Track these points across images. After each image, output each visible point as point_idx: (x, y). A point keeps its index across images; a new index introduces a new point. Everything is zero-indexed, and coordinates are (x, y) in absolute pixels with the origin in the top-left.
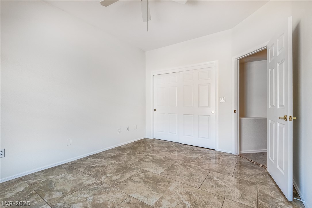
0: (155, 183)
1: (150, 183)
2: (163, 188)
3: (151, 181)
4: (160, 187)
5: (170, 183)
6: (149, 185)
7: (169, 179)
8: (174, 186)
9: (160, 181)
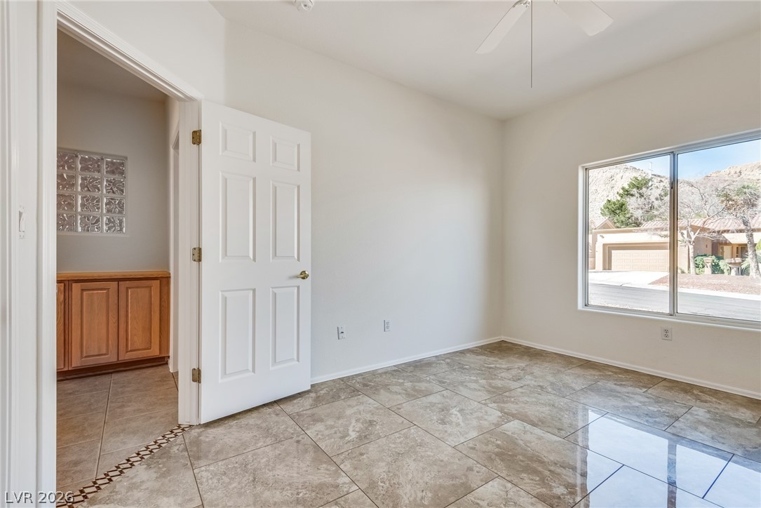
0: (510, 453)
1: (524, 455)
2: (492, 440)
3: (523, 461)
4: (499, 442)
5: (471, 445)
6: (526, 450)
7: (470, 455)
8: (466, 438)
9: (497, 454)
